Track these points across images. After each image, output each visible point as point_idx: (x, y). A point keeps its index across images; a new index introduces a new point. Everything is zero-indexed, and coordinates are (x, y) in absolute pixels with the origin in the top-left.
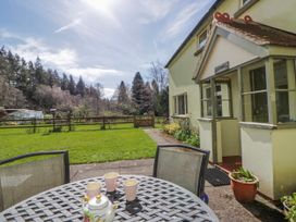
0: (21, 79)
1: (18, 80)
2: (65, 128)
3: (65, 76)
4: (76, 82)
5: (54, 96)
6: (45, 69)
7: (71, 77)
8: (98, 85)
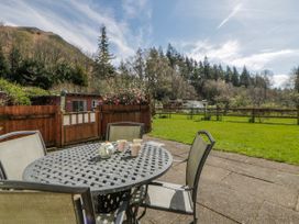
0: (194, 78)
1: (192, 78)
2: (214, 118)
3: (229, 69)
4: (240, 73)
5: (218, 89)
6: (212, 65)
7: (235, 69)
8: (266, 72)
